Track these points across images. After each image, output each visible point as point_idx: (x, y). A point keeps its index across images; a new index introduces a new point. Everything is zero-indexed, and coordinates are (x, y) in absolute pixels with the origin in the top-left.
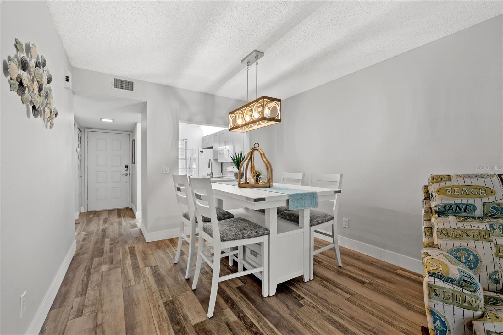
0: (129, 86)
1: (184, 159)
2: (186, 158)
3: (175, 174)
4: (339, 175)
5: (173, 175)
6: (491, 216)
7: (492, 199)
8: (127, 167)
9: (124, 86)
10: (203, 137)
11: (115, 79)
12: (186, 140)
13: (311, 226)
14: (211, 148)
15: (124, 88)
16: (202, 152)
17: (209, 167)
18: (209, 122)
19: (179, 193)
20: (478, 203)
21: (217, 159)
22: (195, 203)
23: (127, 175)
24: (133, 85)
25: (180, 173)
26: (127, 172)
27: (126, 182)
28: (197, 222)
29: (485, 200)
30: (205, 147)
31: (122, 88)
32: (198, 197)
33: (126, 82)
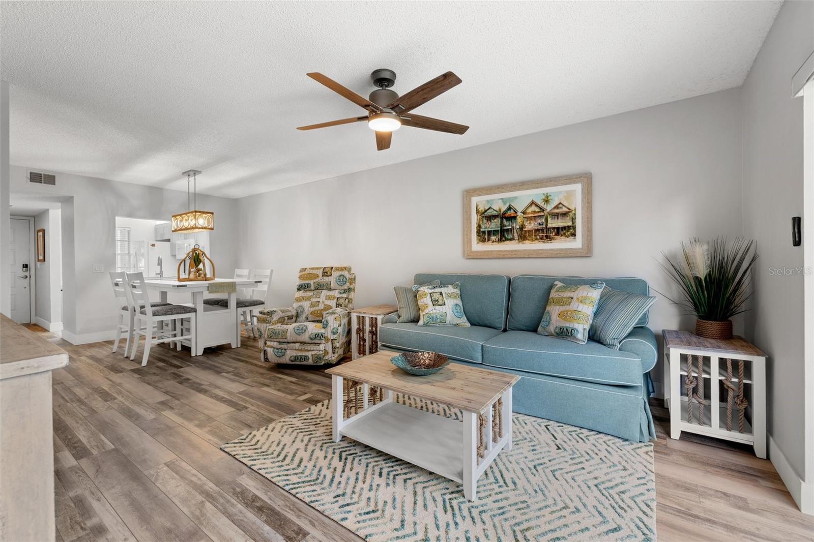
0: (50, 179)
1: (125, 255)
2: (128, 253)
3: (112, 272)
4: (270, 270)
5: (110, 273)
6: (317, 289)
7: (317, 280)
8: (25, 266)
9: (43, 180)
10: (156, 225)
11: (31, 173)
12: (128, 229)
13: (237, 308)
14: (169, 240)
15: (43, 181)
16: (153, 245)
17: (159, 264)
18: (155, 216)
19: (117, 289)
20: (311, 282)
21: (175, 256)
22: (132, 293)
23: (26, 277)
24: (55, 178)
25: (119, 271)
26: (27, 274)
27: (25, 288)
28: (135, 311)
29: (315, 281)
30: (160, 239)
31: (41, 182)
32: (134, 287)
33: (45, 175)
